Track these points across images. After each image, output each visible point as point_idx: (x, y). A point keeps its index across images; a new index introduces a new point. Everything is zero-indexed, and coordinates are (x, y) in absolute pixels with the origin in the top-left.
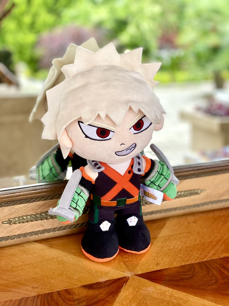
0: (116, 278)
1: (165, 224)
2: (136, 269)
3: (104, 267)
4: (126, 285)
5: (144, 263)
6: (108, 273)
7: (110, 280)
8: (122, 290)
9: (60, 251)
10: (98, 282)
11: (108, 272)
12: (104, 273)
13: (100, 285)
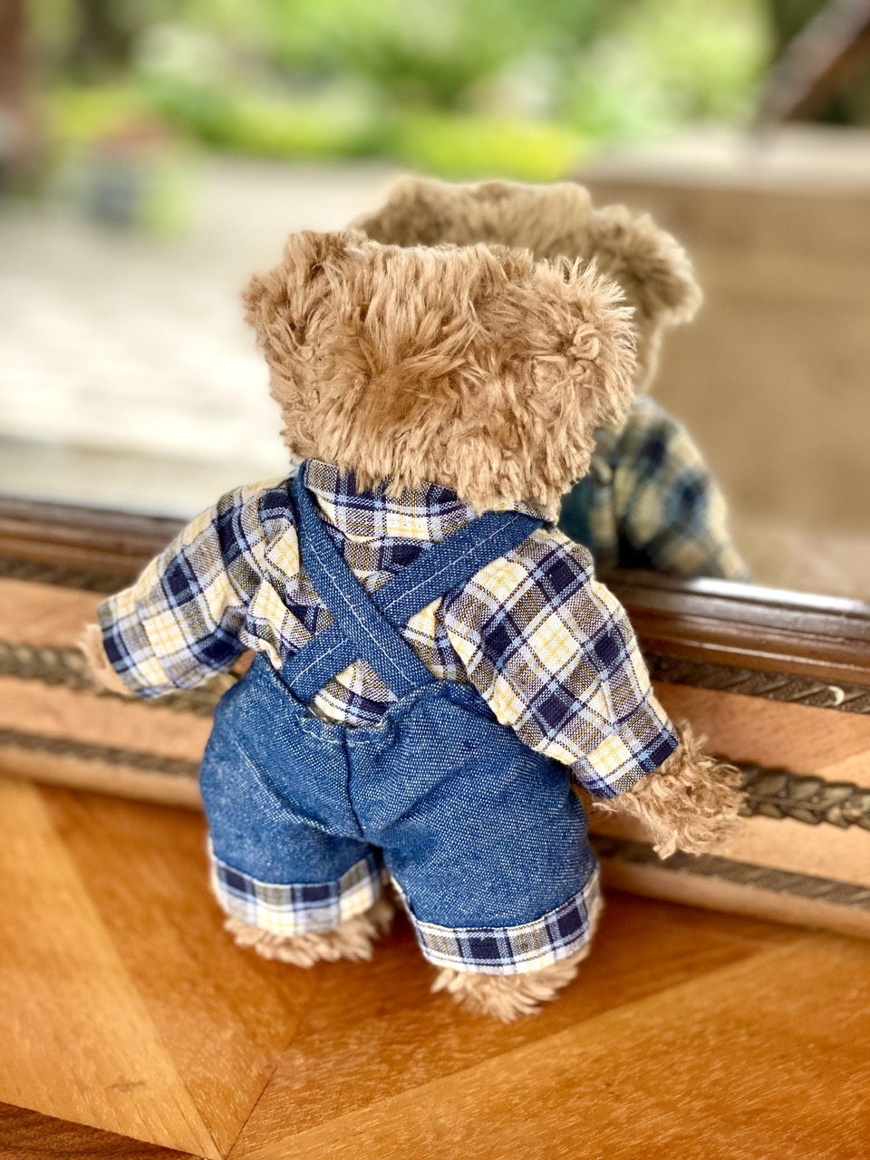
0: (135, 1134)
1: (739, 956)
2: (280, 1138)
3: (151, 1046)
5: (359, 1129)
6: (127, 1086)
9: (71, 872)
10: (33, 1112)
11: (142, 1083)
12: (117, 1075)
13: (23, 1131)
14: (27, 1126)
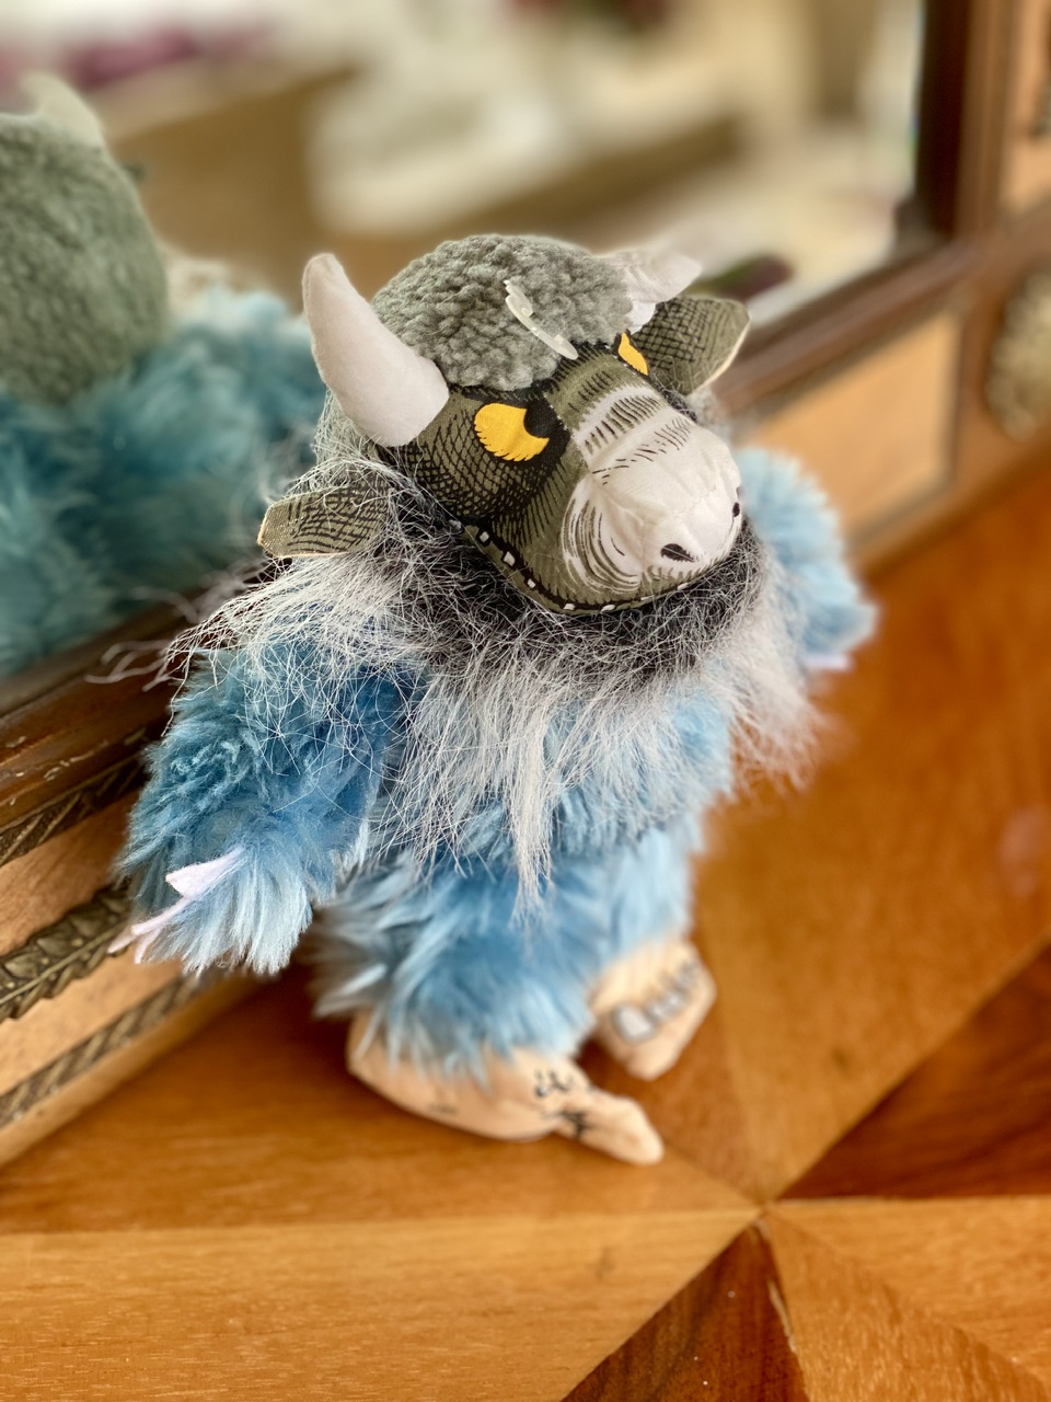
2: (748, 1152)
4: (793, 1301)
7: (667, 1309)
8: (793, 1348)
9: (155, 1235)
10: (606, 1362)
13: (634, 1379)
14: (627, 1369)
